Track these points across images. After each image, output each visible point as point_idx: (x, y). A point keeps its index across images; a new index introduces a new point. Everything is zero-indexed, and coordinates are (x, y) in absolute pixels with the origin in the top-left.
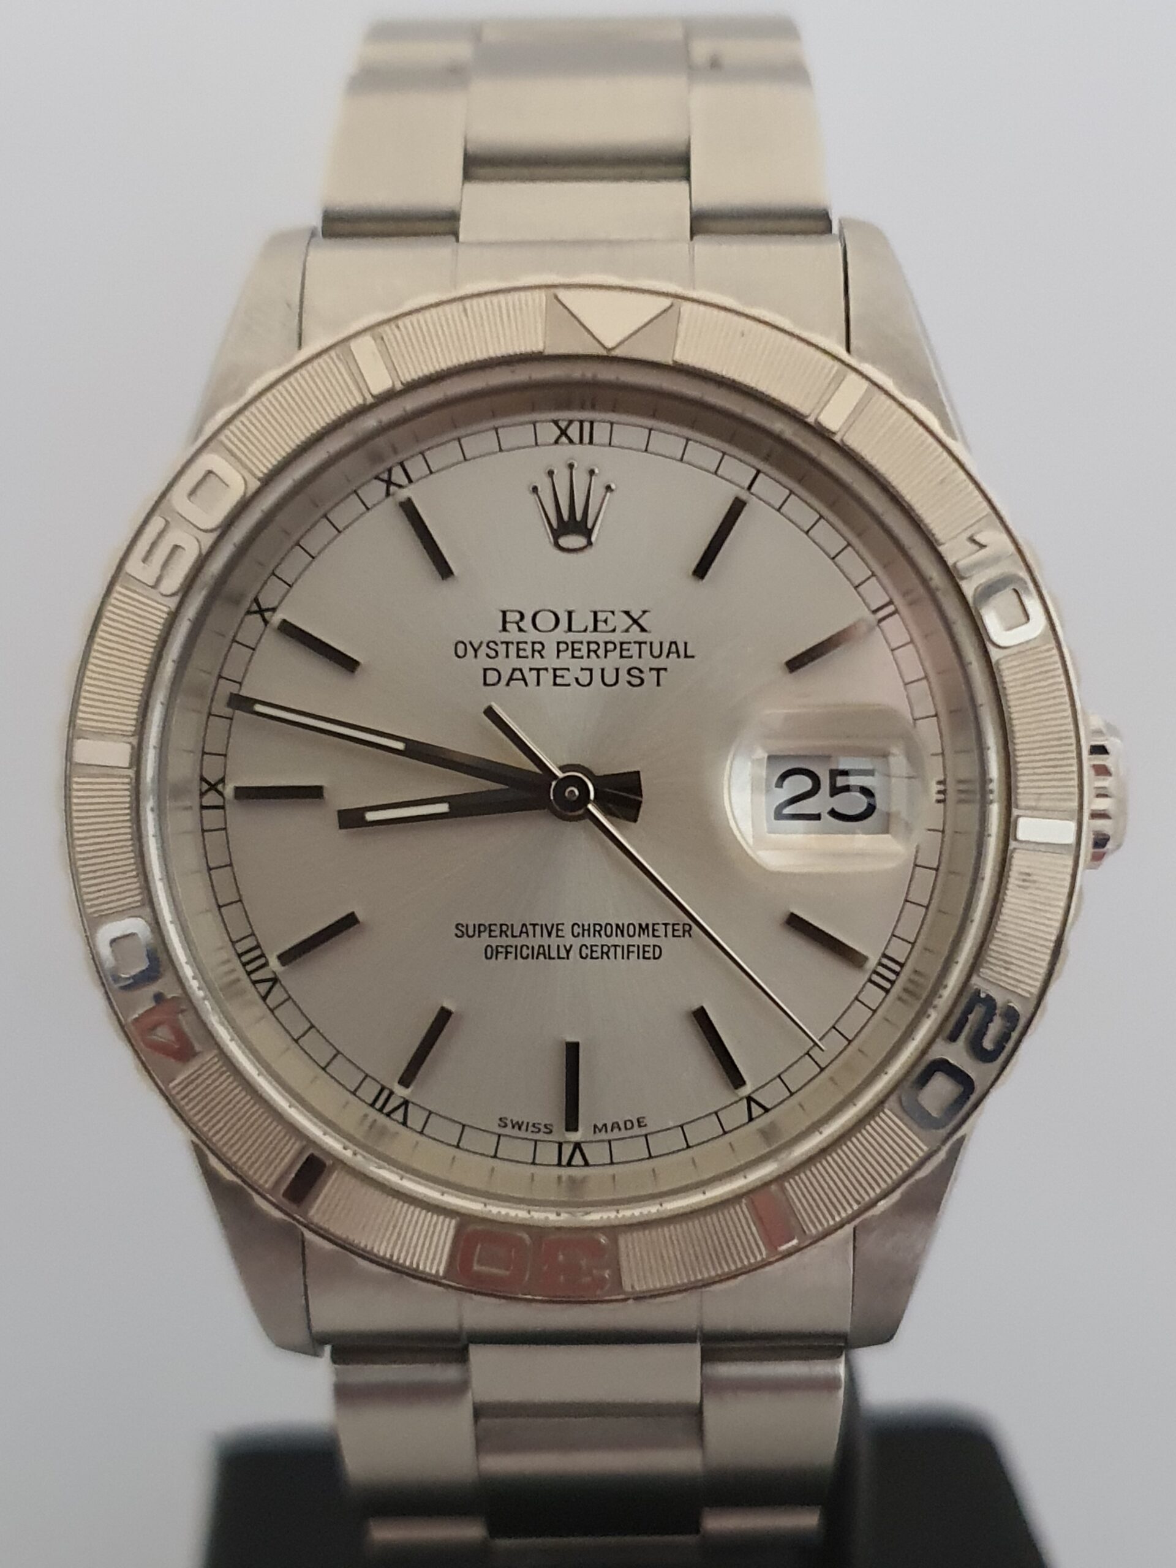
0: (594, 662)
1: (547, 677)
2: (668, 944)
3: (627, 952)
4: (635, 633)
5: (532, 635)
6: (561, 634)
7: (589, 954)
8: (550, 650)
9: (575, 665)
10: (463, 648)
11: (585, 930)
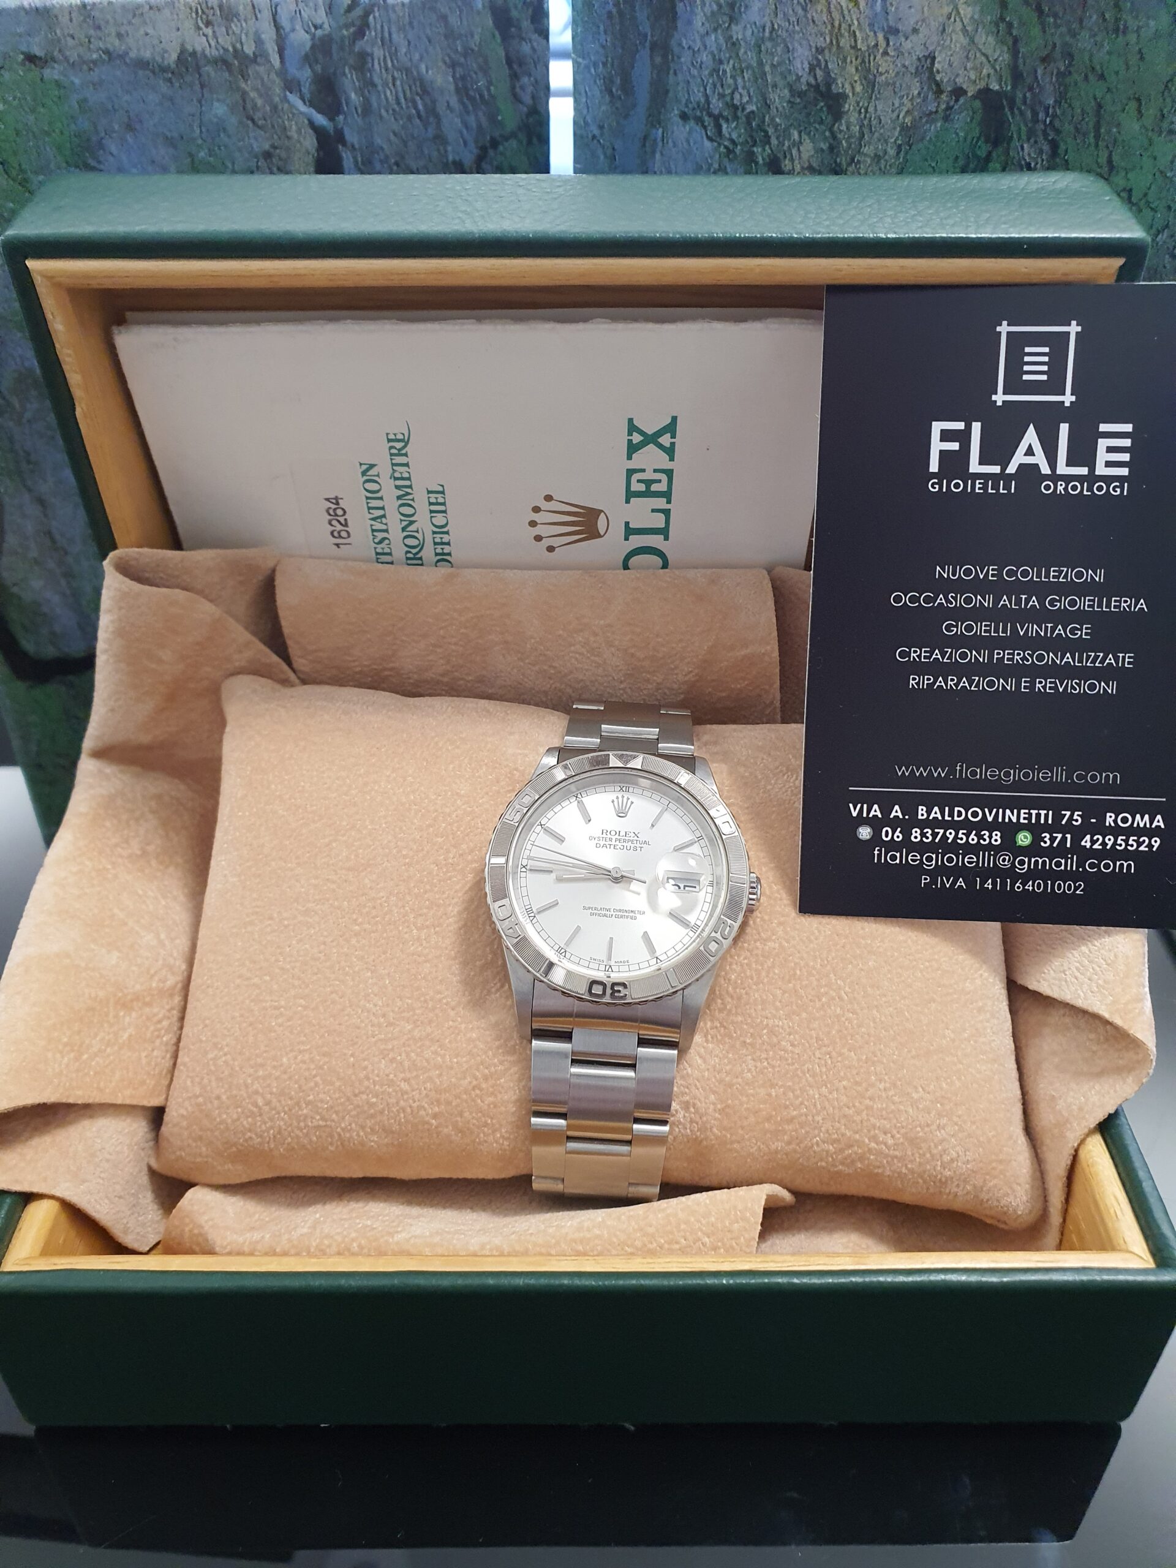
0: (624, 844)
1: (612, 847)
2: (638, 916)
3: (627, 917)
4: (636, 838)
5: (609, 836)
6: (617, 836)
7: (617, 917)
8: (614, 840)
9: (620, 844)
10: (591, 838)
11: (617, 911)
